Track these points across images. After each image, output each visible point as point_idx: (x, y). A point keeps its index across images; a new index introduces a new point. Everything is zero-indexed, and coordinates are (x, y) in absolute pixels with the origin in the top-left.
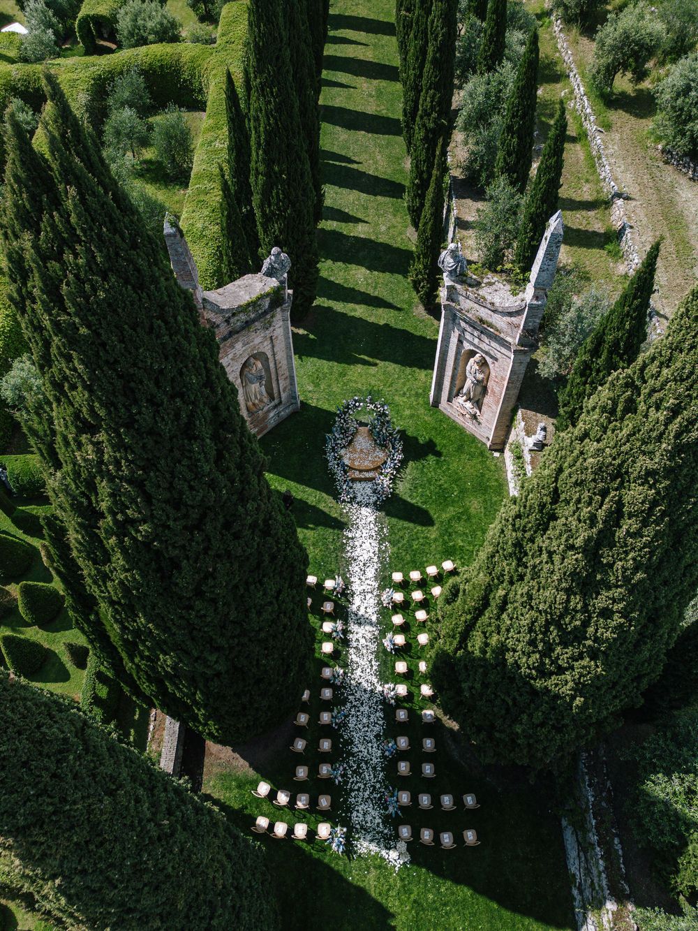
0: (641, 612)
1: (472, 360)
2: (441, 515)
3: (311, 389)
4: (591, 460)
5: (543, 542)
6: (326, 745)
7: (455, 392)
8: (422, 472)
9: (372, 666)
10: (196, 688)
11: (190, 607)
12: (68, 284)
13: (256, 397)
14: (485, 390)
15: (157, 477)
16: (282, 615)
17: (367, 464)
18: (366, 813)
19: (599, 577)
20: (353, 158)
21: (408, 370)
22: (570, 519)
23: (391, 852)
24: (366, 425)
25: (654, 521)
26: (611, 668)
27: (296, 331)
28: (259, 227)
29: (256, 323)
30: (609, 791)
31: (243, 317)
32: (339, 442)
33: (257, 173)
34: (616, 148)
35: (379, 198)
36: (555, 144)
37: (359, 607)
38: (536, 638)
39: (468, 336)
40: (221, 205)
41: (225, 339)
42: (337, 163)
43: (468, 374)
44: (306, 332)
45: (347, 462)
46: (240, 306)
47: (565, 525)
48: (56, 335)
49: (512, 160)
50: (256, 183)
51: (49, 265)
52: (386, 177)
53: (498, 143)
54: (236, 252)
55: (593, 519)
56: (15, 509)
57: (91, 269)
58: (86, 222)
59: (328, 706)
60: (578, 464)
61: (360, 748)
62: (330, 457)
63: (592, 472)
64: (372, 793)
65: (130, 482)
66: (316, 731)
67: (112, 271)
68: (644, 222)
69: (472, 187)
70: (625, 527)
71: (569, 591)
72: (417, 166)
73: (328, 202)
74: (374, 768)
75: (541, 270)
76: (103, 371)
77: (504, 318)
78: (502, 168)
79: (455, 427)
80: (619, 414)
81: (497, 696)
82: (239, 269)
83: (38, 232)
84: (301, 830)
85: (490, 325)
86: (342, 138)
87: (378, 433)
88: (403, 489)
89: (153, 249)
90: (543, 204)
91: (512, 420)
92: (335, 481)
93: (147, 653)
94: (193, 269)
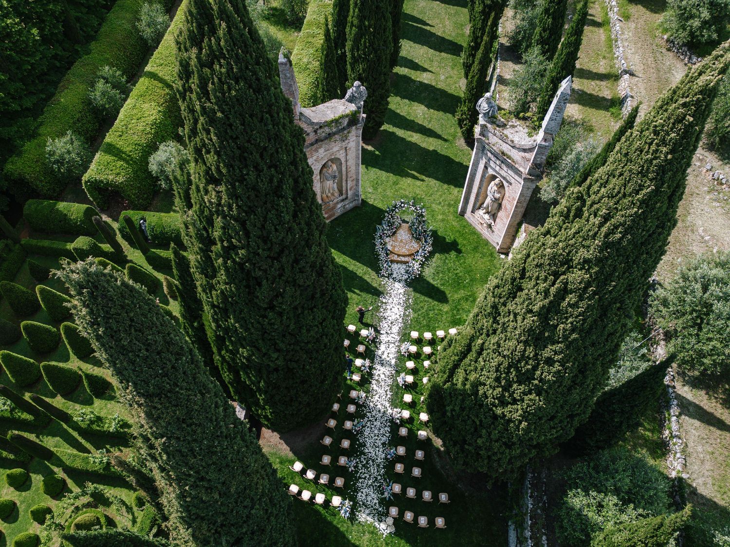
0: (574, 364)
1: (493, 183)
2: (454, 296)
3: (371, 191)
4: (549, 250)
5: (512, 305)
6: (346, 444)
7: (478, 205)
8: (445, 262)
9: (387, 395)
10: (261, 378)
11: (264, 316)
12: (213, 83)
13: (329, 192)
14: (500, 206)
15: (255, 219)
16: (324, 337)
17: (404, 251)
18: (368, 494)
19: (546, 334)
20: (428, 22)
21: (446, 186)
22: (531, 291)
23: (381, 524)
24: (407, 222)
25: (588, 297)
26: (549, 403)
27: (366, 147)
28: (348, 66)
29: (336, 136)
30: (544, 503)
31: (327, 130)
32: (386, 232)
33: (352, 25)
34: (630, 34)
35: (443, 54)
36: (577, 26)
37: (384, 352)
38: (500, 376)
39: (492, 164)
40: (323, 46)
41: (312, 144)
42: (415, 24)
43: (488, 193)
44: (373, 149)
45: (389, 247)
46: (326, 122)
47: (527, 294)
48: (202, 116)
49: (546, 35)
50: (351, 32)
51: (204, 70)
52: (451, 39)
53: (537, 21)
54: (329, 83)
55: (547, 292)
56: (149, 250)
57: (229, 75)
58: (230, 46)
59: (351, 417)
60: (540, 252)
61: (370, 450)
62: (378, 242)
63: (548, 259)
64: (374, 482)
65: (236, 220)
66: (340, 433)
67: (241, 78)
68: (643, 94)
69: (513, 53)
70: (567, 299)
71: (526, 343)
72: (474, 32)
73: (403, 53)
74: (378, 466)
75: (551, 119)
76: (228, 143)
77: (520, 153)
78: (538, 40)
79: (474, 232)
80: (571, 218)
81: (469, 417)
82: (330, 95)
83: (200, 49)
84: (320, 498)
85: (509, 157)
86: (421, 5)
87: (416, 229)
88: (428, 273)
89: (269, 68)
90: (562, 70)
91: (517, 231)
92: (378, 260)
93: (231, 348)
94: (296, 90)
